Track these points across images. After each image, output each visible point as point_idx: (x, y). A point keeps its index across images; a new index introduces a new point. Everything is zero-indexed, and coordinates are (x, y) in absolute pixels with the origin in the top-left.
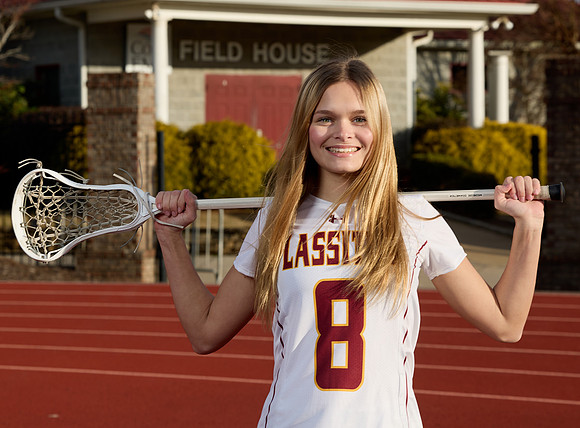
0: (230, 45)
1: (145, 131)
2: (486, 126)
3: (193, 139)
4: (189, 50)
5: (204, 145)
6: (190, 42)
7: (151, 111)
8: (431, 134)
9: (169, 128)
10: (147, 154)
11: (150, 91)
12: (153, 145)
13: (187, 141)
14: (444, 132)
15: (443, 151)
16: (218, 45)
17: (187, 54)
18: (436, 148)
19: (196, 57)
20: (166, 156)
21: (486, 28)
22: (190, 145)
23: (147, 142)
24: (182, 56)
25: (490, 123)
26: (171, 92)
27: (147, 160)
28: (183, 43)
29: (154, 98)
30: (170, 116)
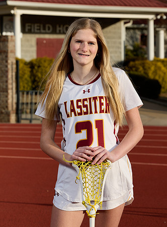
0: (47, 26)
1: (11, 60)
2: (155, 60)
3: (31, 65)
4: (29, 28)
6: (30, 24)
8: (131, 63)
11: (13, 43)
12: (15, 66)
13: (29, 66)
14: (137, 62)
15: (136, 70)
16: (42, 26)
18: (134, 69)
21: (155, 18)
22: (30, 68)
23: (12, 65)
24: (27, 30)
25: (157, 59)
26: (22, 46)
28: (27, 25)
29: (14, 46)
30: (22, 55)
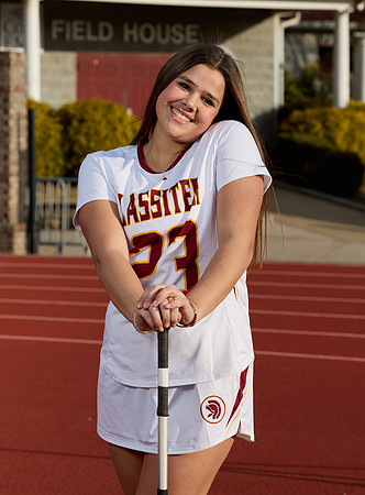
0: (101, 25)
1: (17, 109)
2: (350, 107)
3: (65, 117)
4: (61, 30)
5: (75, 123)
6: (61, 22)
7: (23, 89)
8: (296, 114)
9: (41, 106)
10: (19, 130)
11: (22, 70)
12: (24, 123)
13: (58, 119)
14: (309, 112)
15: (307, 131)
16: (89, 25)
17: (59, 34)
18: (301, 127)
19: (68, 36)
20: (37, 134)
21: (351, 10)
22: (61, 122)
23: (19, 119)
24: (54, 36)
25: (355, 103)
26: (43, 71)
27: (19, 136)
28: (55, 23)
29: (25, 76)
30: (42, 94)
